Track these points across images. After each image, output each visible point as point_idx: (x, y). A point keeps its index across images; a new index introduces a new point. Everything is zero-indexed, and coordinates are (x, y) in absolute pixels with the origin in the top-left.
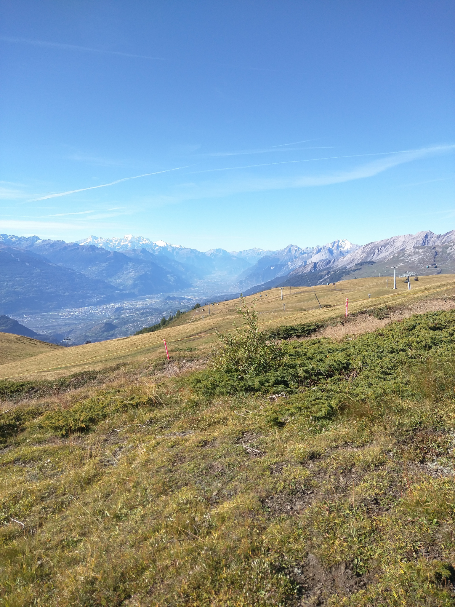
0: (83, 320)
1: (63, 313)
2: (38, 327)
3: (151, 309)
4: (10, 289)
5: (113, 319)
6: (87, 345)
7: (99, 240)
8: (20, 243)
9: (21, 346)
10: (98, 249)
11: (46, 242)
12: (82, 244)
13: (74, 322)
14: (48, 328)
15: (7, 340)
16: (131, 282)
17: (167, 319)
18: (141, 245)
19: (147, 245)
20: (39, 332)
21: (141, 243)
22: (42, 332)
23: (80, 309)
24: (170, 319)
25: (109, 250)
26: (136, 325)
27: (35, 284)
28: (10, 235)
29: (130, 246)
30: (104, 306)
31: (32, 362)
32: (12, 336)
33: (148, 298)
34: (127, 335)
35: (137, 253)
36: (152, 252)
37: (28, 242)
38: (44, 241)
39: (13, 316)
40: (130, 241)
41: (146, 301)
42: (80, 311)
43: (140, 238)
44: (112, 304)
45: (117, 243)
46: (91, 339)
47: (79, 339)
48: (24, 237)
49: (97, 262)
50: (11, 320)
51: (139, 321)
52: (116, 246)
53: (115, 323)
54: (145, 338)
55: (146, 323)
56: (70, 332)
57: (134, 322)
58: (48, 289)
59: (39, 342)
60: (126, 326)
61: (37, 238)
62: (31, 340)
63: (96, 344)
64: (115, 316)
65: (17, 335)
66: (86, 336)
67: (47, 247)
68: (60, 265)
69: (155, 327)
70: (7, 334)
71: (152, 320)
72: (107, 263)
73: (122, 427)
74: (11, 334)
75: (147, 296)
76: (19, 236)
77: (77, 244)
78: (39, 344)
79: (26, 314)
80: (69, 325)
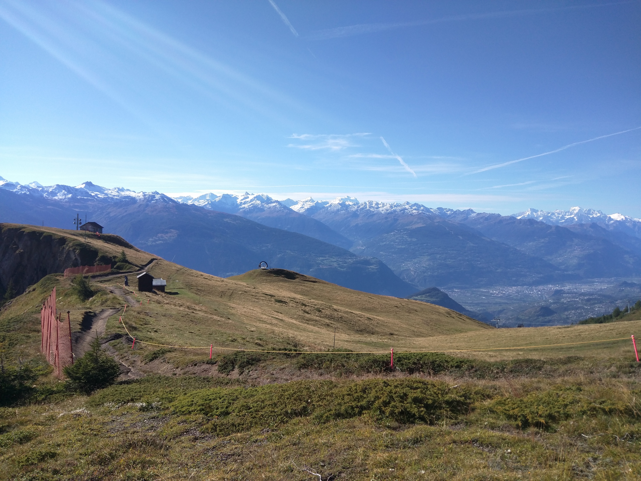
0: (515, 300)
1: (494, 291)
2: (468, 303)
3: (600, 295)
4: (443, 261)
5: (551, 303)
6: (521, 329)
7: (539, 213)
8: (455, 217)
9: (450, 320)
10: (537, 222)
11: (481, 216)
12: (519, 218)
13: (506, 301)
14: (477, 304)
15: (437, 312)
16: (575, 261)
17: (622, 309)
18: (590, 218)
19: (598, 218)
20: (468, 308)
21: (591, 216)
22: (471, 308)
23: (513, 287)
24: (627, 311)
25: (551, 224)
26: (579, 313)
27: (466, 258)
28: (446, 209)
29: (576, 220)
30: (541, 287)
31: (462, 338)
32: (442, 309)
33: (597, 282)
34: (568, 323)
35: (585, 228)
36: (604, 226)
37: (463, 215)
38: (478, 214)
39: (443, 289)
40: (577, 214)
41: (594, 285)
42: (512, 290)
43: (590, 210)
44: (551, 286)
45: (561, 216)
46: (525, 323)
47: (510, 321)
48: (459, 211)
49: (535, 238)
50: (442, 292)
51: (584, 308)
52: (560, 220)
53: (553, 307)
54: (593, 330)
55: (592, 312)
56: (500, 312)
57: (577, 309)
58: (480, 264)
59: (468, 318)
60: (566, 313)
61: (472, 211)
62: (461, 315)
63: (532, 329)
64: (554, 300)
65: (446, 309)
66: (518, 319)
67: (481, 220)
68: (494, 239)
69: (604, 318)
70: (437, 306)
71: (600, 309)
72: (547, 239)
73: (592, 434)
74: (441, 307)
75: (596, 280)
76: (455, 210)
77: (513, 217)
78: (468, 320)
79: (456, 288)
80: (500, 304)
